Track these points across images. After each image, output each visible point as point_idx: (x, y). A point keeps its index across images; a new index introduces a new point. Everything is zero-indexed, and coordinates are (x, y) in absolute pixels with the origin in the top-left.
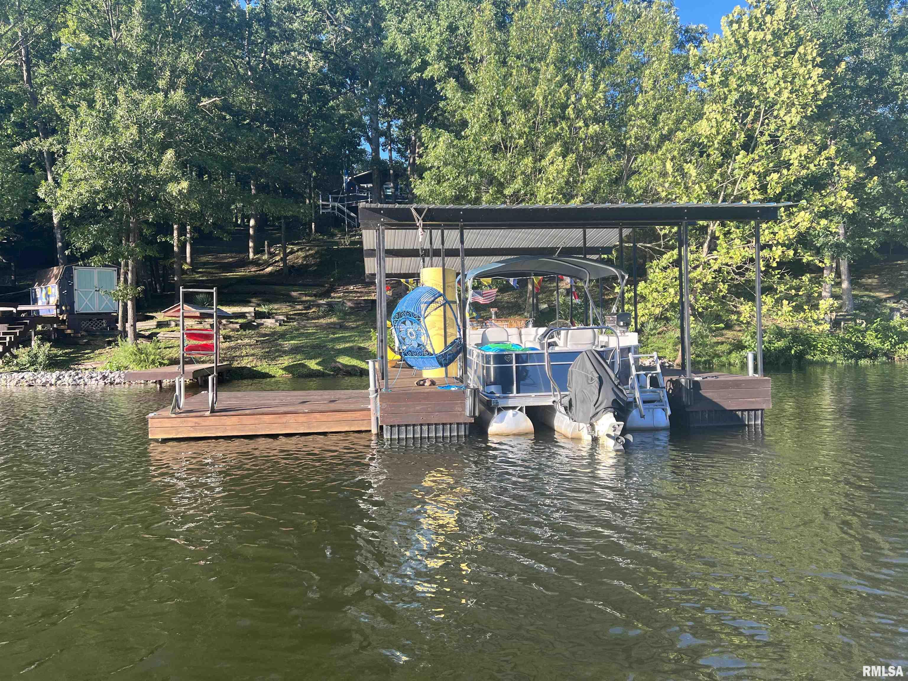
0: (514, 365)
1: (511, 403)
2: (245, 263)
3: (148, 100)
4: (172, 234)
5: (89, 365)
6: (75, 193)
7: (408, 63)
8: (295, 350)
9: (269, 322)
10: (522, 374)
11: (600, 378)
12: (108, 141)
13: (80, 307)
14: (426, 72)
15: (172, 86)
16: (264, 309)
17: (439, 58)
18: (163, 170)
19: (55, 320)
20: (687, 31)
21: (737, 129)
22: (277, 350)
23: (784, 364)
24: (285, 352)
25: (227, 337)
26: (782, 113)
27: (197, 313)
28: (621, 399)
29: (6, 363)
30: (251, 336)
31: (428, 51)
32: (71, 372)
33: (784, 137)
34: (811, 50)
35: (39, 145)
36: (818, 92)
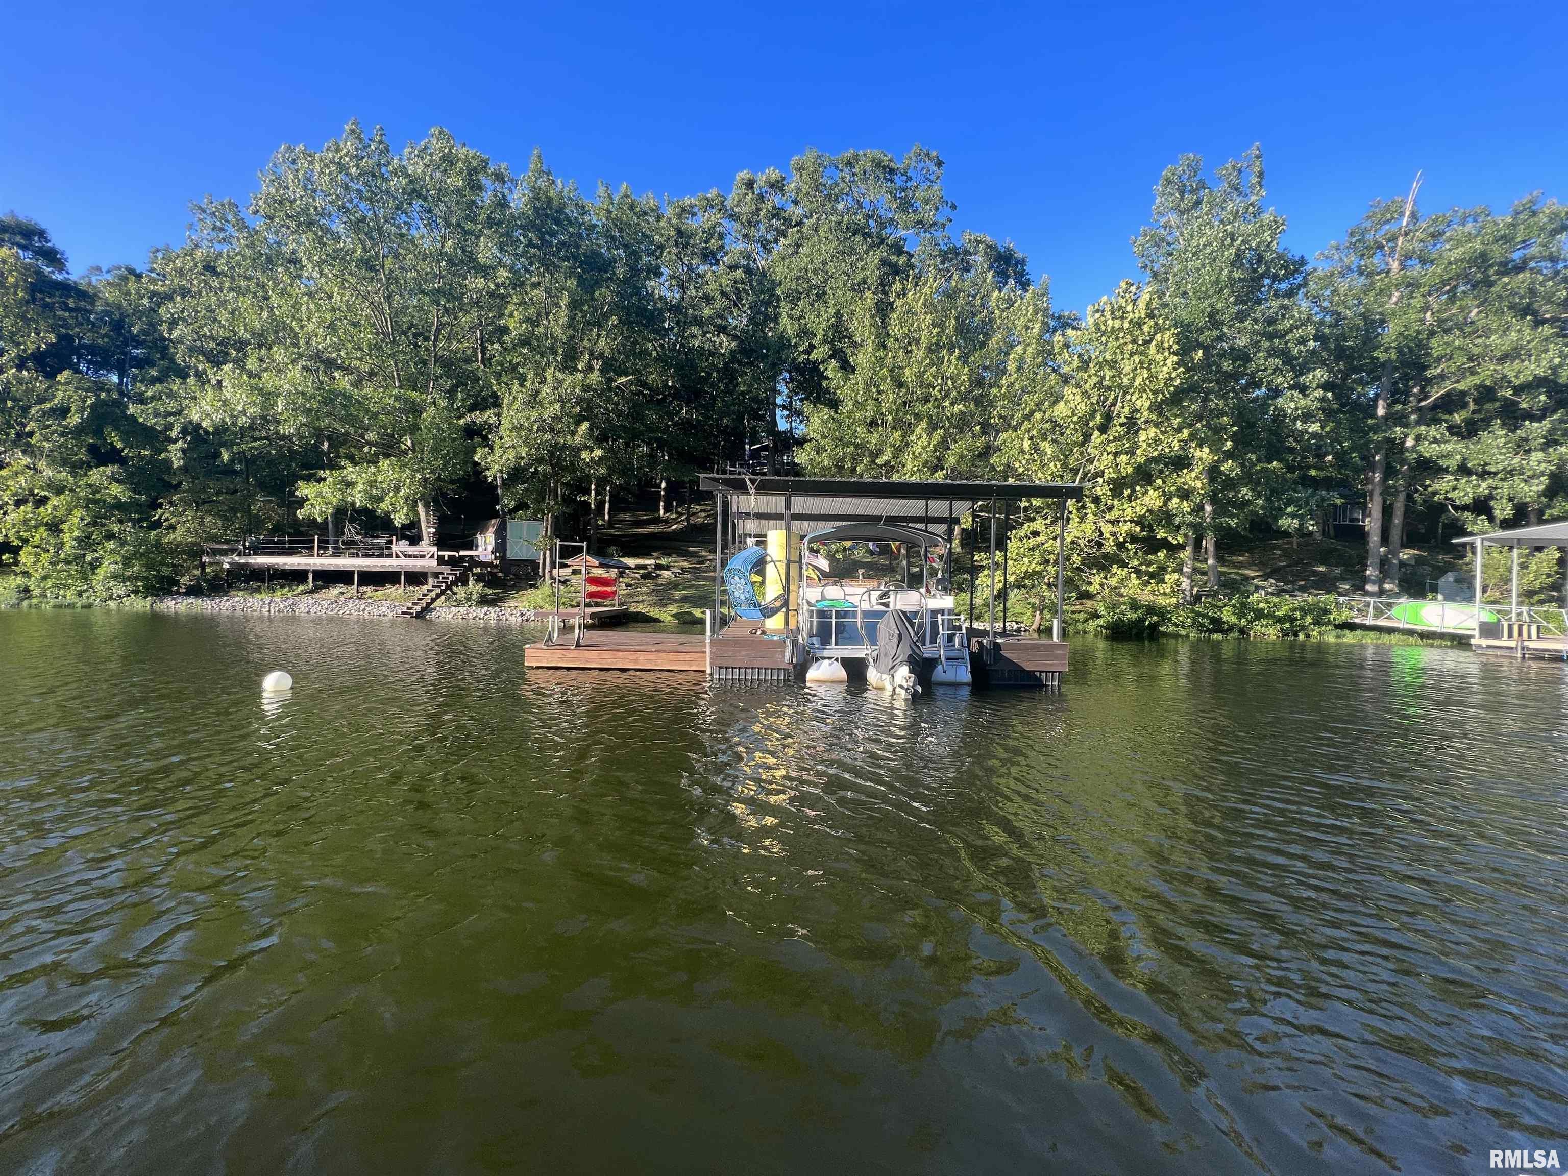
0: (834, 620)
1: (826, 653)
2: (657, 521)
3: (569, 380)
4: (590, 494)
5: (512, 603)
6: (504, 458)
7: (796, 346)
8: (685, 599)
9: (666, 573)
10: (840, 628)
11: (900, 636)
12: (534, 415)
13: (510, 555)
14: (813, 355)
15: (590, 368)
16: (663, 561)
17: (825, 341)
18: (578, 439)
19: (490, 564)
20: (1059, 318)
21: (1095, 411)
22: (669, 599)
23: (1136, 635)
24: (675, 601)
25: (628, 586)
26: (1134, 398)
27: (597, 563)
28: (918, 655)
29: (448, 599)
30: (649, 585)
31: (815, 336)
32: (498, 609)
33: (1143, 419)
34: (1168, 338)
35: (479, 418)
36: (1171, 379)
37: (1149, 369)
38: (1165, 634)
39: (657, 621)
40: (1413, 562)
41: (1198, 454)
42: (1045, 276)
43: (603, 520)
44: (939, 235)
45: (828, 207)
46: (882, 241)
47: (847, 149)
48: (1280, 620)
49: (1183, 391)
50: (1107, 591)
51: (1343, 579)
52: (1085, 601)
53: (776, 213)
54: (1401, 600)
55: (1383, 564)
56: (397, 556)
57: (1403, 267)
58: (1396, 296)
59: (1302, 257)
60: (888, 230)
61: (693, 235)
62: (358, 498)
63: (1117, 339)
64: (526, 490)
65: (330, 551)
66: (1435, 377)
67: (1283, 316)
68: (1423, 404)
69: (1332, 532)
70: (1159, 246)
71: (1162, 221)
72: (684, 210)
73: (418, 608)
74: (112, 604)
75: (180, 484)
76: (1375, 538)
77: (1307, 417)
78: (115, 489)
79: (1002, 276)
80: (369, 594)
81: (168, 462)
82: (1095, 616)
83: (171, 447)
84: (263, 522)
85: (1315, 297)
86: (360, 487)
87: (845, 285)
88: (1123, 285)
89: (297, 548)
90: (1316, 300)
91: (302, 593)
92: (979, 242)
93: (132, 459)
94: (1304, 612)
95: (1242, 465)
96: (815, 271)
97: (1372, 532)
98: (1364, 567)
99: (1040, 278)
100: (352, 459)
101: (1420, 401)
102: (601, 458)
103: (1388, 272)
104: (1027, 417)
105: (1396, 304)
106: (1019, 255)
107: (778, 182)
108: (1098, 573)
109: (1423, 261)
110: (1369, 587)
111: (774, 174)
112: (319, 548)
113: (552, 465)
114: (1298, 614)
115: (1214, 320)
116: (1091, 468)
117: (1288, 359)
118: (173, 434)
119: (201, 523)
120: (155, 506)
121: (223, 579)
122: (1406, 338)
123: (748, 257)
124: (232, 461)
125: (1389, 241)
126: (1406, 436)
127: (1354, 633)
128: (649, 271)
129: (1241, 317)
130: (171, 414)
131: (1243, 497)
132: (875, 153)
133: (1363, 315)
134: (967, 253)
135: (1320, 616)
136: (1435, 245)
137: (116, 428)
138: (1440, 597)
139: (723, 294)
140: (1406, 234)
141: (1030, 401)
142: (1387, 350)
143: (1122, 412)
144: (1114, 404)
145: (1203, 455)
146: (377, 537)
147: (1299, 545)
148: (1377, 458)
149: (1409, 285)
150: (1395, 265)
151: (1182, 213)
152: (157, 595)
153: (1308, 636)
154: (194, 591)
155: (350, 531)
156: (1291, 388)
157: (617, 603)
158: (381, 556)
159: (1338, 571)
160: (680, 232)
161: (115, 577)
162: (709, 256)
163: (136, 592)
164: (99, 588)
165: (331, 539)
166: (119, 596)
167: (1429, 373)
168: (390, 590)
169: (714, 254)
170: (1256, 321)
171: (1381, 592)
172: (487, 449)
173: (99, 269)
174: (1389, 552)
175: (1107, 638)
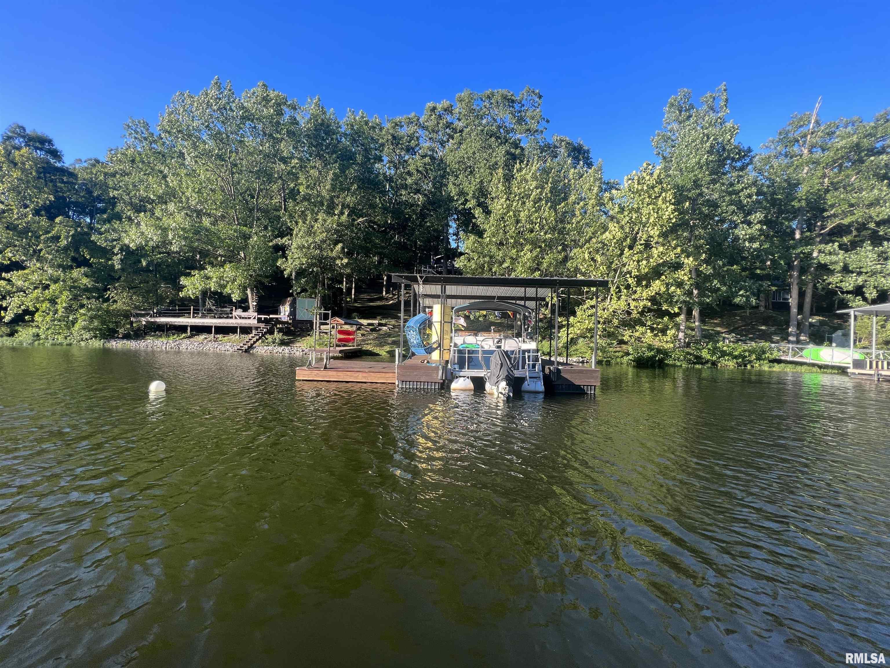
0: (467, 355)
1: (462, 374)
2: (381, 299)
3: (330, 220)
4: (342, 284)
5: (298, 344)
6: (294, 264)
7: (457, 201)
8: (394, 343)
9: (384, 328)
10: (470, 359)
11: (502, 364)
12: (311, 240)
13: (299, 317)
14: (467, 205)
15: (342, 213)
16: (383, 322)
17: (473, 197)
18: (334, 254)
19: (287, 323)
20: (608, 183)
21: (627, 237)
22: (385, 342)
23: (651, 365)
24: (389, 344)
25: (363, 335)
26: (649, 229)
27: (343, 322)
28: (511, 375)
29: (263, 342)
30: (375, 335)
31: (468, 194)
32: (289, 348)
33: (654, 241)
34: (669, 196)
35: (280, 241)
36: (670, 219)
37: (657, 213)
38: (668, 365)
39: (378, 355)
40: (818, 324)
41: (686, 261)
42: (600, 160)
43: (351, 298)
44: (539, 137)
45: (476, 122)
46: (507, 141)
47: (487, 89)
48: (736, 357)
49: (678, 225)
50: (633, 340)
51: (775, 334)
52: (622, 345)
53: (448, 125)
54: (809, 346)
55: (799, 325)
56: (236, 318)
57: (811, 152)
58: (806, 169)
59: (749, 147)
60: (511, 135)
61: (402, 137)
62: (213, 286)
63: (640, 195)
64: (306, 281)
65: (200, 315)
66: (828, 217)
67: (738, 182)
68: (822, 232)
69: (771, 306)
70: (667, 142)
71: (669, 127)
72: (396, 125)
73: (246, 347)
74: (83, 344)
75: (120, 277)
76: (794, 310)
77: (752, 239)
78: (85, 281)
79: (576, 159)
80: (220, 339)
81: (113, 266)
82: (628, 354)
83: (115, 258)
84: (165, 299)
85: (759, 170)
86: (214, 280)
87: (485, 165)
88: (645, 165)
89: (182, 313)
90: (760, 172)
91: (184, 338)
92: (563, 141)
93: (95, 264)
94: (751, 352)
95: (714, 268)
96: (468, 158)
97: (792, 306)
98: (788, 327)
99: (598, 161)
100: (211, 264)
101: (821, 230)
102: (347, 264)
103: (801, 156)
104: (588, 241)
105: (807, 173)
106: (586, 148)
107: (448, 108)
108: (629, 330)
109: (823, 150)
110: (791, 338)
111: (445, 103)
112: (194, 313)
113: (320, 268)
114: (747, 354)
115: (697, 184)
116: (625, 270)
117: (741, 206)
118: (116, 250)
119: (131, 299)
120: (106, 290)
121: (142, 330)
122: (811, 194)
123: (433, 150)
124: (148, 265)
125: (802, 137)
126: (813, 250)
127: (779, 365)
128: (375, 159)
129: (714, 182)
130: (116, 240)
131: (715, 285)
132: (504, 91)
133: (786, 181)
134: (555, 147)
135: (760, 355)
136: (830, 139)
137: (87, 247)
138: (834, 345)
139: (418, 171)
140: (812, 133)
141: (590, 231)
142: (799, 201)
143: (643, 236)
144: (637, 233)
145: (689, 262)
146: (226, 307)
147: (750, 313)
148: (795, 263)
149: (814, 163)
150: (806, 151)
151: (680, 123)
152: (107, 339)
153: (752, 367)
154: (127, 337)
155: (209, 304)
156: (742, 223)
157: (355, 344)
158: (227, 318)
159: (773, 329)
160: (394, 137)
161: (84, 328)
162: (410, 150)
163: (96, 337)
164: (75, 334)
165: (201, 308)
166: (86, 339)
167: (825, 214)
168: (232, 336)
169: (413, 149)
170: (723, 184)
171: (798, 342)
172: (284, 259)
173: (81, 160)
174: (802, 319)
175: (634, 367)
